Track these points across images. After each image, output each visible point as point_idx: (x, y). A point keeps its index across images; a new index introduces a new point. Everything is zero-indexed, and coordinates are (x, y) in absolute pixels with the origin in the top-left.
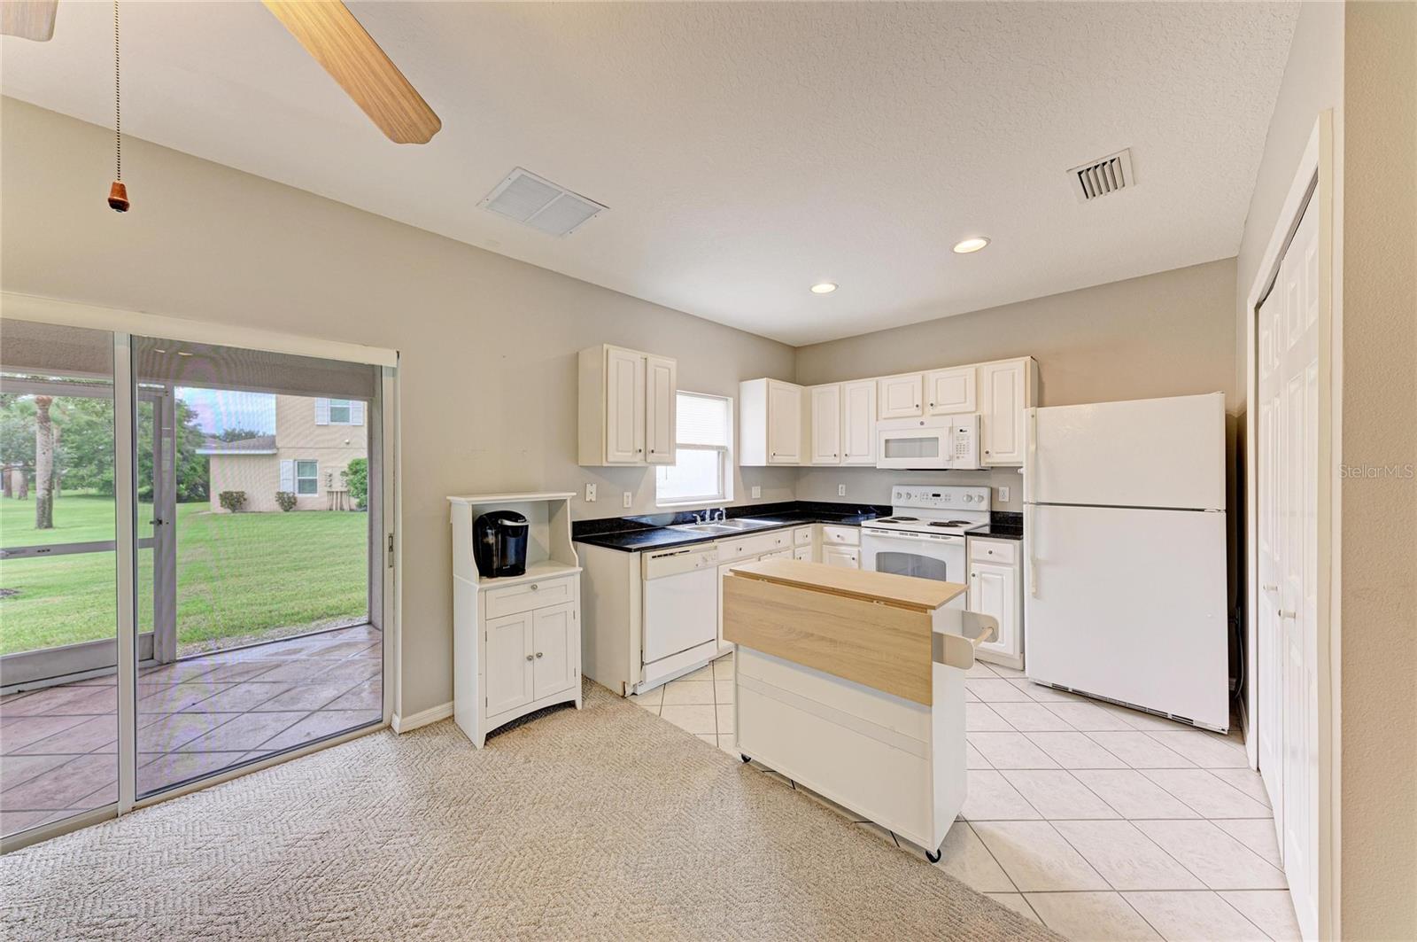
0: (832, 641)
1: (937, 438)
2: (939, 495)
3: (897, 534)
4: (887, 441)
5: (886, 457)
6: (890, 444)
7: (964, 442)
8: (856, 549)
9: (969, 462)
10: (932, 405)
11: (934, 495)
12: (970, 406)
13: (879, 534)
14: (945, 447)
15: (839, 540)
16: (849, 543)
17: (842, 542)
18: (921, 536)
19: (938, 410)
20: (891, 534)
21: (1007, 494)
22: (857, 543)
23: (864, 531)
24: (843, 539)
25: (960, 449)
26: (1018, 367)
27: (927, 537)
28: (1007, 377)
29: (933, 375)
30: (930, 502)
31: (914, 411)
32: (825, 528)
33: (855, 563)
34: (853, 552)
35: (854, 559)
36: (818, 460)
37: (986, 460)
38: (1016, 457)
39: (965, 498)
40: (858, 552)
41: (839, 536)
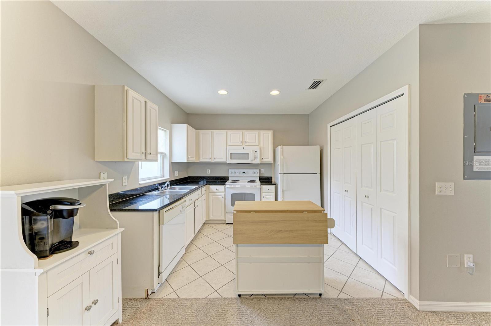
0: (291, 231)
1: (248, 154)
2: (245, 172)
3: (239, 186)
4: (231, 153)
5: (231, 159)
6: (232, 155)
7: (256, 155)
8: (223, 193)
9: (257, 161)
10: (246, 142)
11: (243, 172)
12: (257, 143)
13: (233, 187)
14: (251, 156)
15: (217, 191)
16: (220, 191)
17: (218, 191)
18: (247, 186)
19: (247, 144)
20: (237, 186)
21: (263, 171)
22: (224, 191)
23: (227, 186)
24: (218, 190)
25: (255, 157)
26: (270, 133)
27: (249, 186)
28: (267, 136)
29: (246, 132)
30: (243, 175)
31: (239, 143)
32: (210, 186)
33: (223, 199)
34: (223, 194)
35: (223, 197)
36: (202, 160)
37: (262, 161)
38: (270, 160)
39: (253, 173)
40: (224, 194)
41: (217, 189)
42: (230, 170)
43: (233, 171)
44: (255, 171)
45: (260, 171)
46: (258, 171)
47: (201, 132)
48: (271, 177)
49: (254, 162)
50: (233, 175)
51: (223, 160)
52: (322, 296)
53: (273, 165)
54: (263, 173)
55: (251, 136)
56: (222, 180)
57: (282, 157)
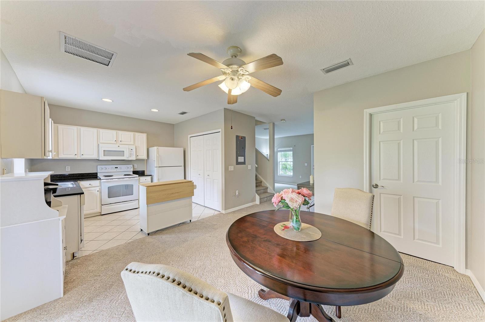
1: (124, 151)
2: (117, 168)
3: (117, 180)
4: (104, 151)
5: (104, 156)
6: (105, 152)
7: (132, 153)
8: (98, 188)
9: (133, 158)
10: (121, 141)
11: (115, 168)
12: (132, 143)
13: (110, 181)
14: (127, 154)
15: (90, 186)
16: (94, 186)
17: (92, 186)
18: (125, 179)
19: (122, 143)
20: (114, 180)
21: (136, 166)
22: (99, 185)
23: (102, 181)
24: (92, 185)
25: (131, 155)
26: (144, 136)
27: (128, 179)
28: (142, 138)
29: (120, 132)
30: (115, 170)
31: (114, 142)
32: (81, 183)
33: (98, 193)
34: (98, 189)
35: (98, 191)
36: (62, 156)
37: (137, 158)
38: (145, 157)
39: (127, 168)
40: (100, 188)
41: (90, 184)
42: (99, 167)
43: (103, 167)
44: (129, 166)
45: (133, 166)
46: (132, 166)
47: (61, 127)
48: (144, 171)
49: (130, 159)
50: (103, 171)
51: (95, 157)
53: (146, 161)
54: (136, 168)
55: (126, 136)
57: (158, 155)
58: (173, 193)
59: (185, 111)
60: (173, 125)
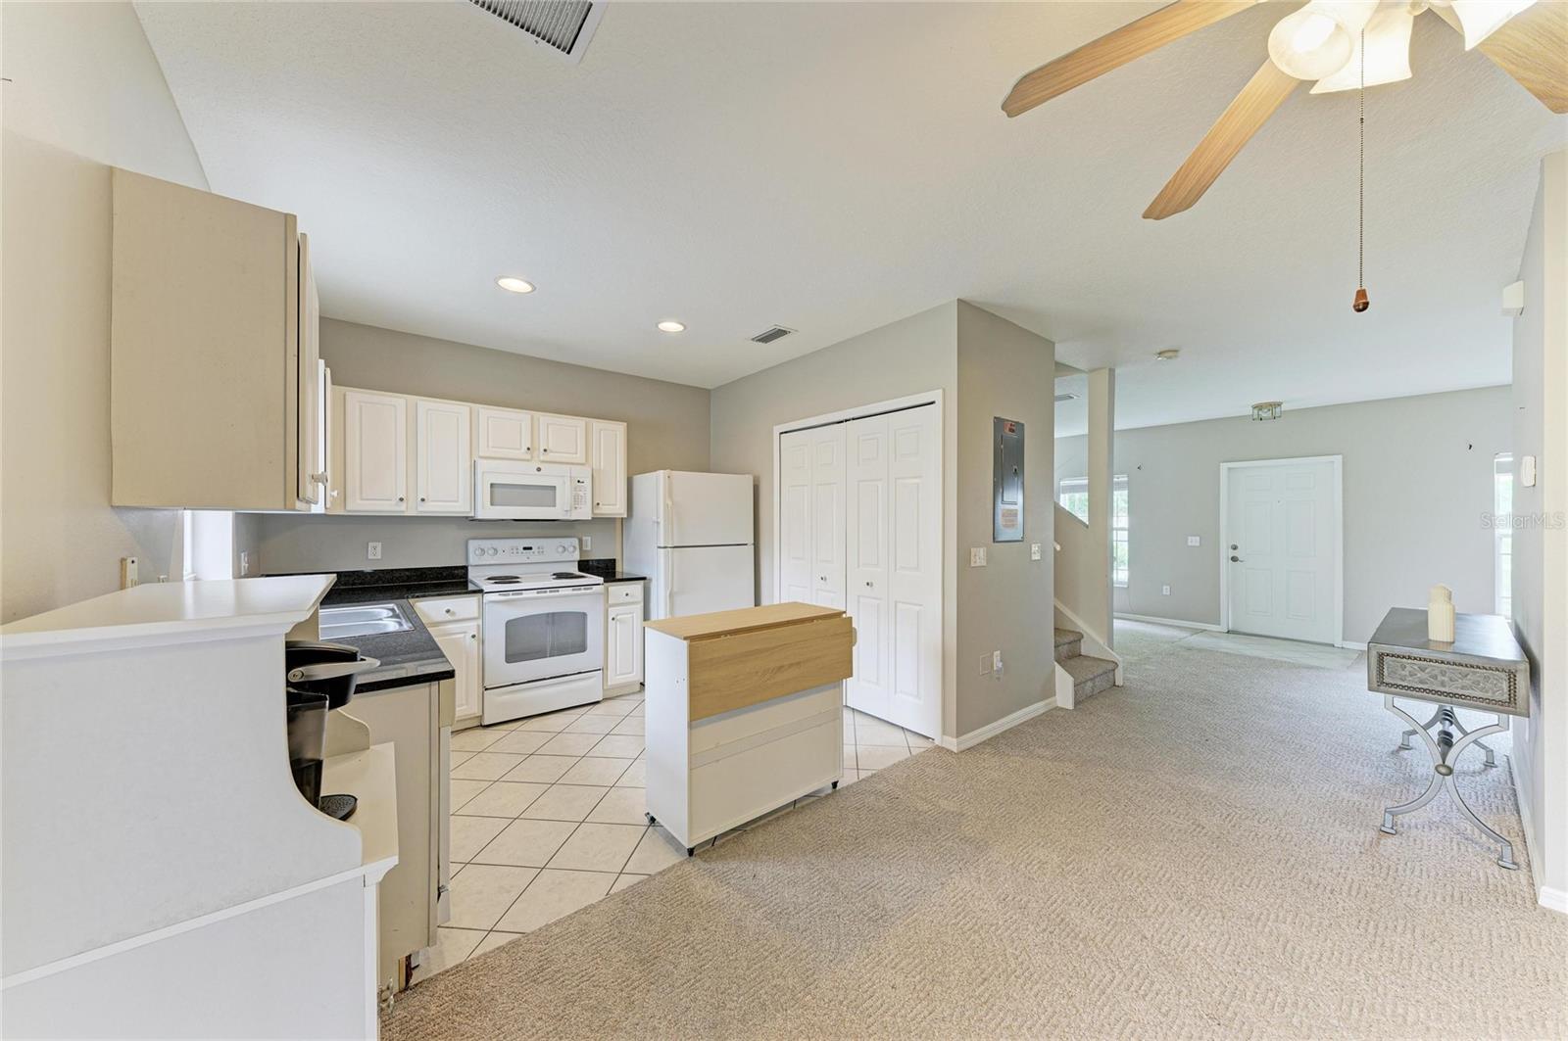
1: (555, 488)
2: (531, 548)
3: (533, 594)
4: (492, 485)
5: (492, 504)
6: (496, 490)
7: (581, 493)
8: (474, 624)
9: (584, 513)
10: (545, 450)
11: (525, 549)
12: (580, 457)
13: (511, 597)
14: (563, 496)
15: (448, 617)
16: (461, 617)
17: (455, 617)
18: (562, 592)
19: (550, 457)
20: (526, 594)
21: (591, 543)
22: (476, 615)
23: (487, 597)
24: (454, 614)
25: (577, 500)
26: (619, 430)
27: (569, 591)
28: (611, 437)
29: (544, 418)
30: (524, 557)
31: (522, 453)
32: (418, 604)
33: (474, 642)
34: (472, 628)
35: (474, 636)
36: (358, 505)
37: (596, 511)
38: (619, 509)
39: (561, 549)
40: (478, 626)
41: (448, 611)
42: (473, 545)
43: (487, 544)
44: (566, 542)
45: (581, 541)
46: (575, 542)
47: (356, 397)
48: (615, 560)
49: (574, 517)
50: (487, 559)
51: (460, 507)
52: (839, 786)
53: (619, 525)
54: (589, 548)
55: (563, 433)
56: (451, 580)
57: (670, 503)
58: (782, 667)
59: (783, 326)
60: (708, 391)
